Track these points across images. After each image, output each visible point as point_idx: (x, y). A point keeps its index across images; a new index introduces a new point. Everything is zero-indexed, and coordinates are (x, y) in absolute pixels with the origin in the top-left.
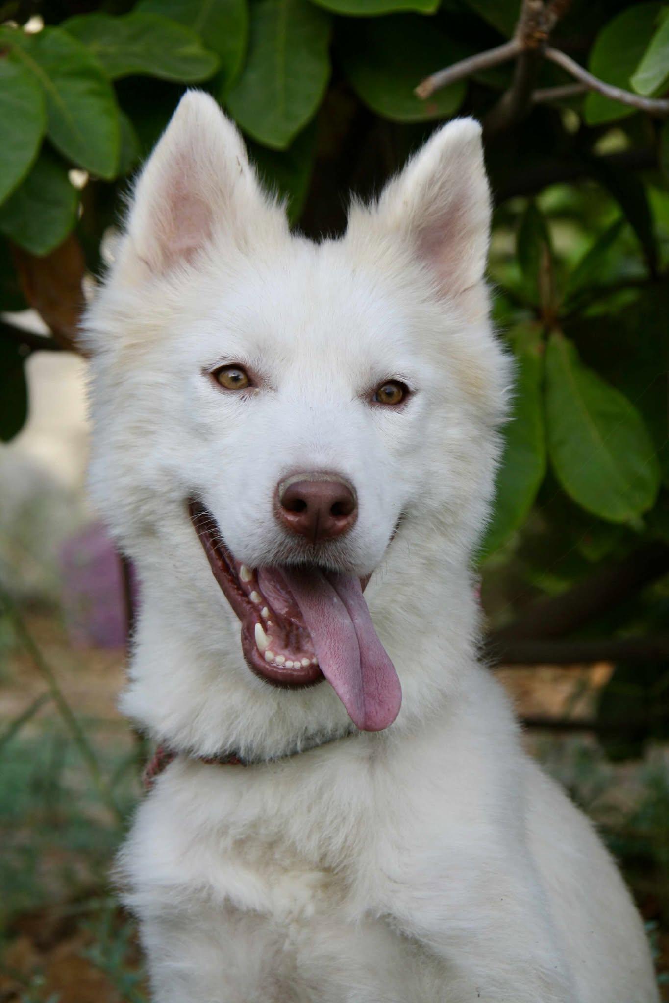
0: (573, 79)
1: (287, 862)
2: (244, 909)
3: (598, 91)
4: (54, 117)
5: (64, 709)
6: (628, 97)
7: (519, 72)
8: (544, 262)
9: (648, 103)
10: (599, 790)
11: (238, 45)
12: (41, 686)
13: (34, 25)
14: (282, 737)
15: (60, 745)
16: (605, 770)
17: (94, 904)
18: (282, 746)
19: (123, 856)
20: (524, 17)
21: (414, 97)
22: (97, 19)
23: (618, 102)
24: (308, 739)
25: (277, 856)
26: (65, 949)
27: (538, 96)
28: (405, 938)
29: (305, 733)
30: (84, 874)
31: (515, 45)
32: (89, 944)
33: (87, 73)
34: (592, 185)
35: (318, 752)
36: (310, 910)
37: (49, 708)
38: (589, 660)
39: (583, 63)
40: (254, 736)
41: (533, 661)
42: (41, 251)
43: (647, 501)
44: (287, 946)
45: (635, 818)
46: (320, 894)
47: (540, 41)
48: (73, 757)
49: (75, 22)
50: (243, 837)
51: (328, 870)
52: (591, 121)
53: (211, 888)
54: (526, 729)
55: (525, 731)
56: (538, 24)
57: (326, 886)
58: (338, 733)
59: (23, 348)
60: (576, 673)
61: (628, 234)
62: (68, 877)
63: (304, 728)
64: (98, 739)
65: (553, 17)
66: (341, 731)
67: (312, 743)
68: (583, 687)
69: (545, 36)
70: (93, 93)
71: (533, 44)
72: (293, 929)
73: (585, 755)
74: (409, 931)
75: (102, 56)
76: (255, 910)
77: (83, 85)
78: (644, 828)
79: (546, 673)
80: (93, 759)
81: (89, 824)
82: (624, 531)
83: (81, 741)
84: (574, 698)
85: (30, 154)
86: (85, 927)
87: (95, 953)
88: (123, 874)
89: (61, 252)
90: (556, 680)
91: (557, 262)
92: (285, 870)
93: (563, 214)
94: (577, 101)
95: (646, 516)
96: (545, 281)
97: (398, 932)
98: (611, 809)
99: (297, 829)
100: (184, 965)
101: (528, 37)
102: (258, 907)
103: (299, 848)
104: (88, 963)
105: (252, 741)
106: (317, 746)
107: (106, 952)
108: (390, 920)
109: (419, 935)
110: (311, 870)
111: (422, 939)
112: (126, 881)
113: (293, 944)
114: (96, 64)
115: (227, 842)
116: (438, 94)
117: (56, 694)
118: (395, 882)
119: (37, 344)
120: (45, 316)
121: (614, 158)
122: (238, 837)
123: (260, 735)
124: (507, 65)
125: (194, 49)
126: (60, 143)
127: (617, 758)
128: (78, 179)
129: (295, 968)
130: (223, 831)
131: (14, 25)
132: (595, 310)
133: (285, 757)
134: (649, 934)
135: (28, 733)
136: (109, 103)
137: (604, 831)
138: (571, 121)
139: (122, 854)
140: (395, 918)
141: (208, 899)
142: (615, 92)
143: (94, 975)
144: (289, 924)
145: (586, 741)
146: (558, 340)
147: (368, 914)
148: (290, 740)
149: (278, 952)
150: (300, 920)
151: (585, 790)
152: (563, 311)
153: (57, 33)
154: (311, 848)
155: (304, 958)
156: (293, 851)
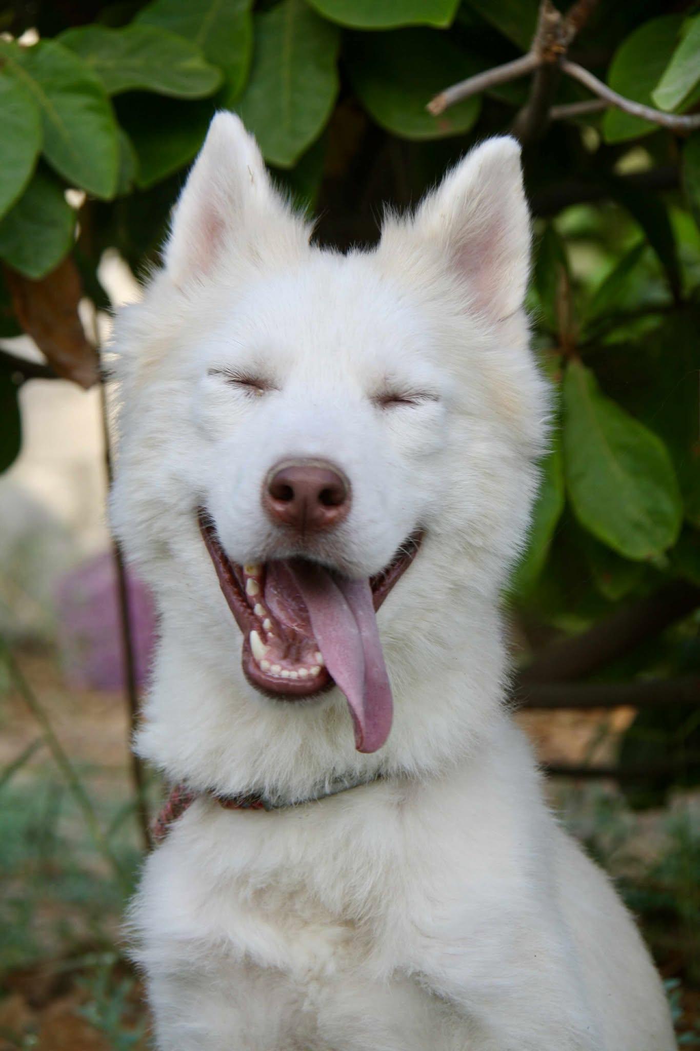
0: (592, 95)
1: (307, 914)
2: (265, 965)
3: (618, 107)
4: (50, 135)
5: (60, 756)
6: (651, 114)
7: (536, 87)
8: (562, 287)
9: (670, 120)
10: (620, 840)
11: (242, 58)
12: (35, 731)
13: (29, 38)
14: (308, 776)
15: (55, 793)
16: (627, 819)
17: (90, 960)
18: (308, 786)
19: (135, 909)
20: (541, 30)
21: (427, 114)
22: (94, 32)
23: (639, 118)
24: (336, 781)
25: (298, 906)
26: (59, 1008)
27: (556, 112)
28: (436, 997)
29: (333, 773)
30: (80, 928)
31: (532, 59)
32: (84, 1002)
33: (83, 88)
34: (612, 206)
35: (346, 796)
36: (331, 968)
37: (44, 753)
38: (610, 704)
39: (602, 76)
40: (279, 774)
41: (552, 704)
42: (35, 273)
43: (670, 538)
44: (306, 1007)
45: (658, 870)
46: (341, 950)
47: (558, 54)
48: (69, 805)
49: (71, 34)
50: (264, 885)
51: (350, 923)
52: (610, 139)
53: (230, 942)
54: (549, 777)
55: (549, 779)
56: (556, 36)
57: (347, 942)
58: (367, 775)
59: (16, 376)
60: (595, 718)
61: (650, 257)
62: (63, 931)
63: (332, 768)
64: (96, 786)
65: (572, 30)
66: (370, 774)
67: (340, 786)
68: (603, 732)
69: (563, 50)
70: (91, 109)
71: (550, 58)
72: (313, 988)
73: (606, 803)
74: (442, 990)
75: (100, 70)
76: (276, 967)
77: (80, 101)
78: (667, 880)
79: (565, 717)
80: (89, 807)
81: (86, 875)
82: (646, 569)
83: (76, 788)
84: (593, 744)
85: (25, 171)
86: (81, 984)
87: (91, 1012)
88: (135, 928)
89: (57, 275)
90: (576, 725)
91: (576, 286)
92: (306, 923)
93: (583, 236)
94: (595, 118)
95: (669, 553)
96: (563, 307)
97: (430, 991)
98: (632, 860)
99: (322, 877)
100: (197, 1025)
101: (545, 50)
102: (279, 964)
103: (322, 899)
104: (84, 1022)
105: (277, 780)
106: (345, 790)
107: (102, 1011)
108: (421, 978)
109: (452, 993)
110: (333, 923)
111: (456, 998)
112: (136, 935)
113: (312, 1004)
114: (94, 78)
115: (247, 892)
116: (451, 109)
117: (51, 740)
118: (428, 937)
119: (31, 371)
120: (40, 342)
121: (635, 178)
122: (259, 886)
123: (286, 773)
124: (523, 80)
125: (196, 63)
126: (55, 162)
127: (639, 807)
128: (75, 199)
129: (314, 1029)
130: (242, 880)
131: (8, 38)
132: (617, 337)
133: (313, 800)
134: (670, 993)
135: (22, 780)
136: (108, 119)
137: (622, 885)
138: (591, 139)
139: (134, 907)
140: (426, 975)
141: (227, 955)
142: (636, 108)
143: (89, 1034)
144: (308, 983)
145: (606, 789)
146: (576, 369)
147: (398, 971)
148: (318, 780)
149: (297, 1011)
150: (320, 979)
151: (605, 841)
152: (582, 338)
153: (52, 46)
154: (334, 897)
155: (325, 1018)
156: (315, 902)
